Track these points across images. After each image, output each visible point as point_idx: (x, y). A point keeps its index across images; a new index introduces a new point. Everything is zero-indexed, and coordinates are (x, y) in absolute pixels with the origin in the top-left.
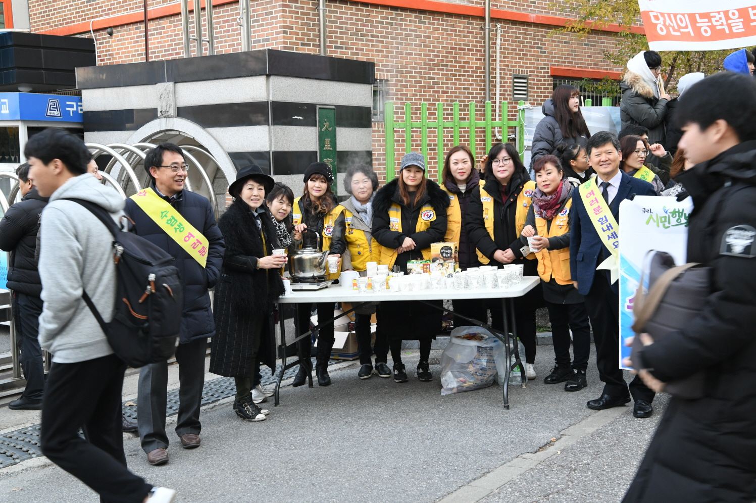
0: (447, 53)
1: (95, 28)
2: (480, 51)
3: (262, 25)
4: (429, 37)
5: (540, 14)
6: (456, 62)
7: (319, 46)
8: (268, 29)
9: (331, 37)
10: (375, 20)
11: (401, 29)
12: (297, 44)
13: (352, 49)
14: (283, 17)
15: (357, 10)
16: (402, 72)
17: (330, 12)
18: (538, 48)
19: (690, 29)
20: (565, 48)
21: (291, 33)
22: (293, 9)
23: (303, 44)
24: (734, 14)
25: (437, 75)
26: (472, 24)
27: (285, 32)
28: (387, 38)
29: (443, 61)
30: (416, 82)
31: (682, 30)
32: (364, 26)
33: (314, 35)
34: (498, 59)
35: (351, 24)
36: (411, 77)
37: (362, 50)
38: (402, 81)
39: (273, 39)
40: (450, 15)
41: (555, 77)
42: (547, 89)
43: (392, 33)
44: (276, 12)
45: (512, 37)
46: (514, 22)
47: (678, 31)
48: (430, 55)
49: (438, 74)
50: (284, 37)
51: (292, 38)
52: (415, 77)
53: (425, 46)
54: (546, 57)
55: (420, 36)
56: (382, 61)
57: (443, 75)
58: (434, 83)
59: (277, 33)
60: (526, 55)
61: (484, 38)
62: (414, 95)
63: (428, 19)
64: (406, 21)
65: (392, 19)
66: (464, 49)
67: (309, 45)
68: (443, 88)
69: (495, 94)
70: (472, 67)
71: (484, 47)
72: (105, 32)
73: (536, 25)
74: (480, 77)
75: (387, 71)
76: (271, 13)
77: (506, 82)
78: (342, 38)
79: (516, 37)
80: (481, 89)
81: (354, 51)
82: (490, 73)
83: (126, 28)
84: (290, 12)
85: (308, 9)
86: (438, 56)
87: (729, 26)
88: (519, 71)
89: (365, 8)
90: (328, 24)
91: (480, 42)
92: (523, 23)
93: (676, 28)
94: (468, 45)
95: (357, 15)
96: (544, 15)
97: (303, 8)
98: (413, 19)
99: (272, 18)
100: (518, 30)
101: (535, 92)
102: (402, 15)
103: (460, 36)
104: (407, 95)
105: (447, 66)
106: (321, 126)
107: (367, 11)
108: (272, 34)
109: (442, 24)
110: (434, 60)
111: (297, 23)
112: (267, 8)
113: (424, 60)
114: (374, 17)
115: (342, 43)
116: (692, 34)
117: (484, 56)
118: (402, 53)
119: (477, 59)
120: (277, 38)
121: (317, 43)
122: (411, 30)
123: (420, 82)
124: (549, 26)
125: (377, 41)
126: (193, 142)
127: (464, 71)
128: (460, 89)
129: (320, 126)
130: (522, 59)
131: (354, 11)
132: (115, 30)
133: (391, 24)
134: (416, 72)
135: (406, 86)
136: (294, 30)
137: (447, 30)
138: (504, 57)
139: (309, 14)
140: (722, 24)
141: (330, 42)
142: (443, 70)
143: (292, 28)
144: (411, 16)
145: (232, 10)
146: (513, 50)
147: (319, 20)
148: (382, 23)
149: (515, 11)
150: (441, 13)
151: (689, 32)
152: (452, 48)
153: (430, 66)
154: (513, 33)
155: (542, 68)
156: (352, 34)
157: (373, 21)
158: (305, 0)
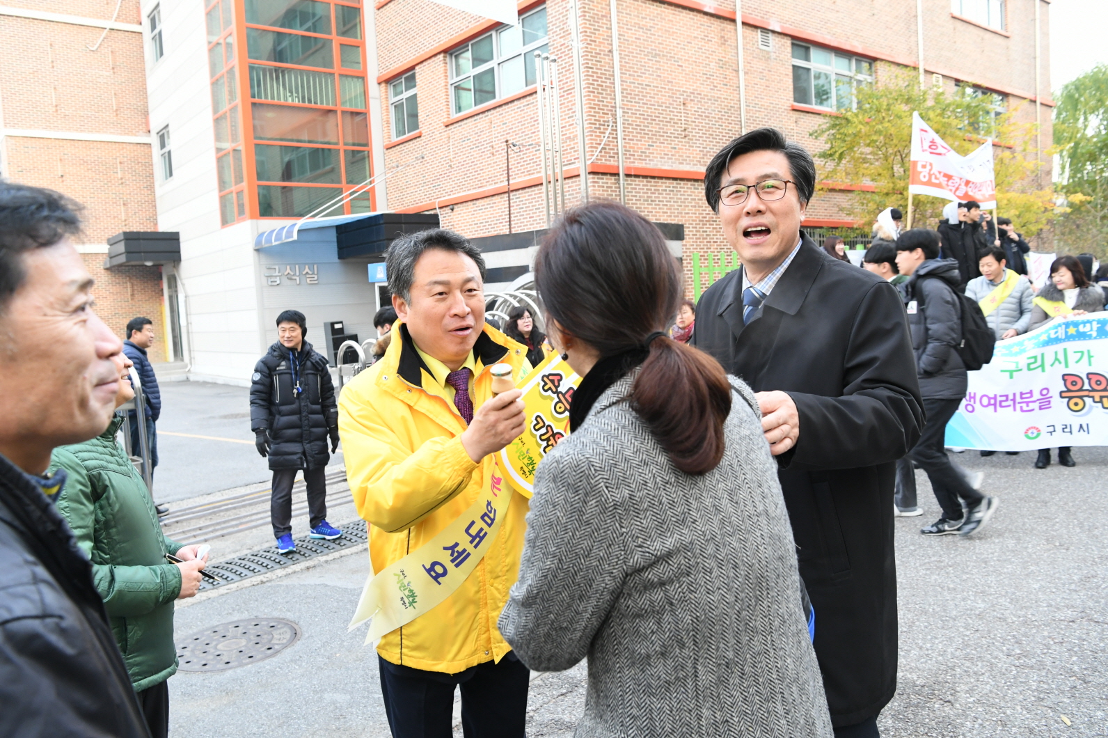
1: (440, 206)
3: (576, 197)
10: (660, 188)
11: (681, 195)
14: (593, 190)
15: (647, 182)
17: (628, 184)
22: (601, 184)
28: (671, 202)
32: (652, 193)
35: (644, 193)
43: (673, 198)
53: (699, 207)
55: (695, 199)
57: (713, 228)
58: (707, 235)
64: (685, 188)
65: (673, 187)
72: (447, 209)
78: (637, 204)
83: (464, 204)
84: (599, 186)
85: (611, 183)
89: (653, 180)
90: (626, 194)
95: (648, 185)
97: (607, 183)
102: (681, 183)
107: (654, 182)
111: (604, 195)
113: (699, 217)
114: (660, 186)
122: (689, 195)
125: (663, 205)
131: (645, 183)
132: (455, 207)
133: (673, 191)
139: (611, 187)
144: (688, 184)
147: (620, 191)
148: (666, 190)
156: (644, 201)
157: (658, 190)
158: (608, 177)
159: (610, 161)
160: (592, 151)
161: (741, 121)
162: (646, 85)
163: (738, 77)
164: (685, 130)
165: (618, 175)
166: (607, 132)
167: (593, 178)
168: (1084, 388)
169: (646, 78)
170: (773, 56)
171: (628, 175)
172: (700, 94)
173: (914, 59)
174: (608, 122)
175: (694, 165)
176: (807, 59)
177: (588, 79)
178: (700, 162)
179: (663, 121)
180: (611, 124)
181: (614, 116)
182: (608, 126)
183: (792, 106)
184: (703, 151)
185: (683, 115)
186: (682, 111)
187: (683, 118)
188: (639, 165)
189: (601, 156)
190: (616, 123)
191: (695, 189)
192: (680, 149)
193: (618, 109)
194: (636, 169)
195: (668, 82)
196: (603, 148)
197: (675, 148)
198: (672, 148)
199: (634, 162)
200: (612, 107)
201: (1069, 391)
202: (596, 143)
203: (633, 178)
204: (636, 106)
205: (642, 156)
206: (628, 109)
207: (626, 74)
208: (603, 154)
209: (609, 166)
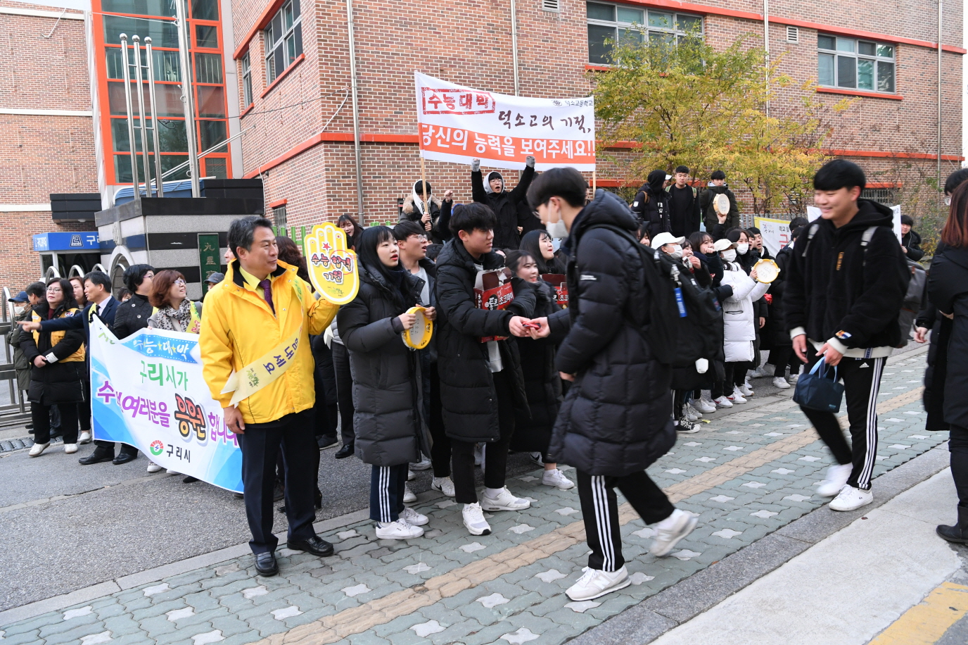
1: (262, 171)
3: (318, 165)
7: (356, 177)
8: (320, 168)
9: (370, 170)
10: (410, 154)
12: (340, 177)
13: (390, 177)
14: (326, 158)
15: (393, 148)
21: (332, 170)
22: (335, 152)
23: (343, 177)
24: (508, 141)
27: (327, 170)
32: (401, 159)
35: (388, 159)
37: (398, 178)
39: (322, 175)
47: (449, 143)
50: (327, 174)
51: (334, 173)
67: (350, 177)
76: (320, 156)
78: (380, 170)
81: (392, 179)
83: (274, 169)
84: (332, 154)
85: (347, 151)
89: (400, 147)
95: (394, 152)
97: (342, 151)
99: (320, 160)
106: (202, 248)
108: (322, 171)
111: (338, 162)
112: (318, 153)
114: (408, 152)
118: (438, 178)
131: (390, 149)
132: (269, 172)
136: (335, 168)
139: (348, 155)
143: (334, 166)
147: (355, 159)
156: (389, 167)
158: (345, 145)
159: (347, 129)
160: (326, 121)
162: (392, 54)
163: (512, 41)
165: (353, 142)
166: (343, 102)
167: (325, 147)
168: (187, 412)
171: (365, 143)
172: (463, 60)
173: (759, 12)
174: (344, 91)
176: (612, 18)
180: (347, 94)
181: (350, 85)
182: (344, 95)
183: (587, 66)
188: (382, 132)
189: (334, 125)
190: (351, 92)
193: (353, 79)
194: (376, 136)
195: (422, 49)
196: (335, 118)
199: (375, 130)
200: (347, 77)
201: (180, 412)
202: (329, 113)
203: (375, 146)
204: (380, 75)
205: (387, 123)
206: (368, 78)
207: (368, 44)
208: (338, 123)
209: (344, 135)
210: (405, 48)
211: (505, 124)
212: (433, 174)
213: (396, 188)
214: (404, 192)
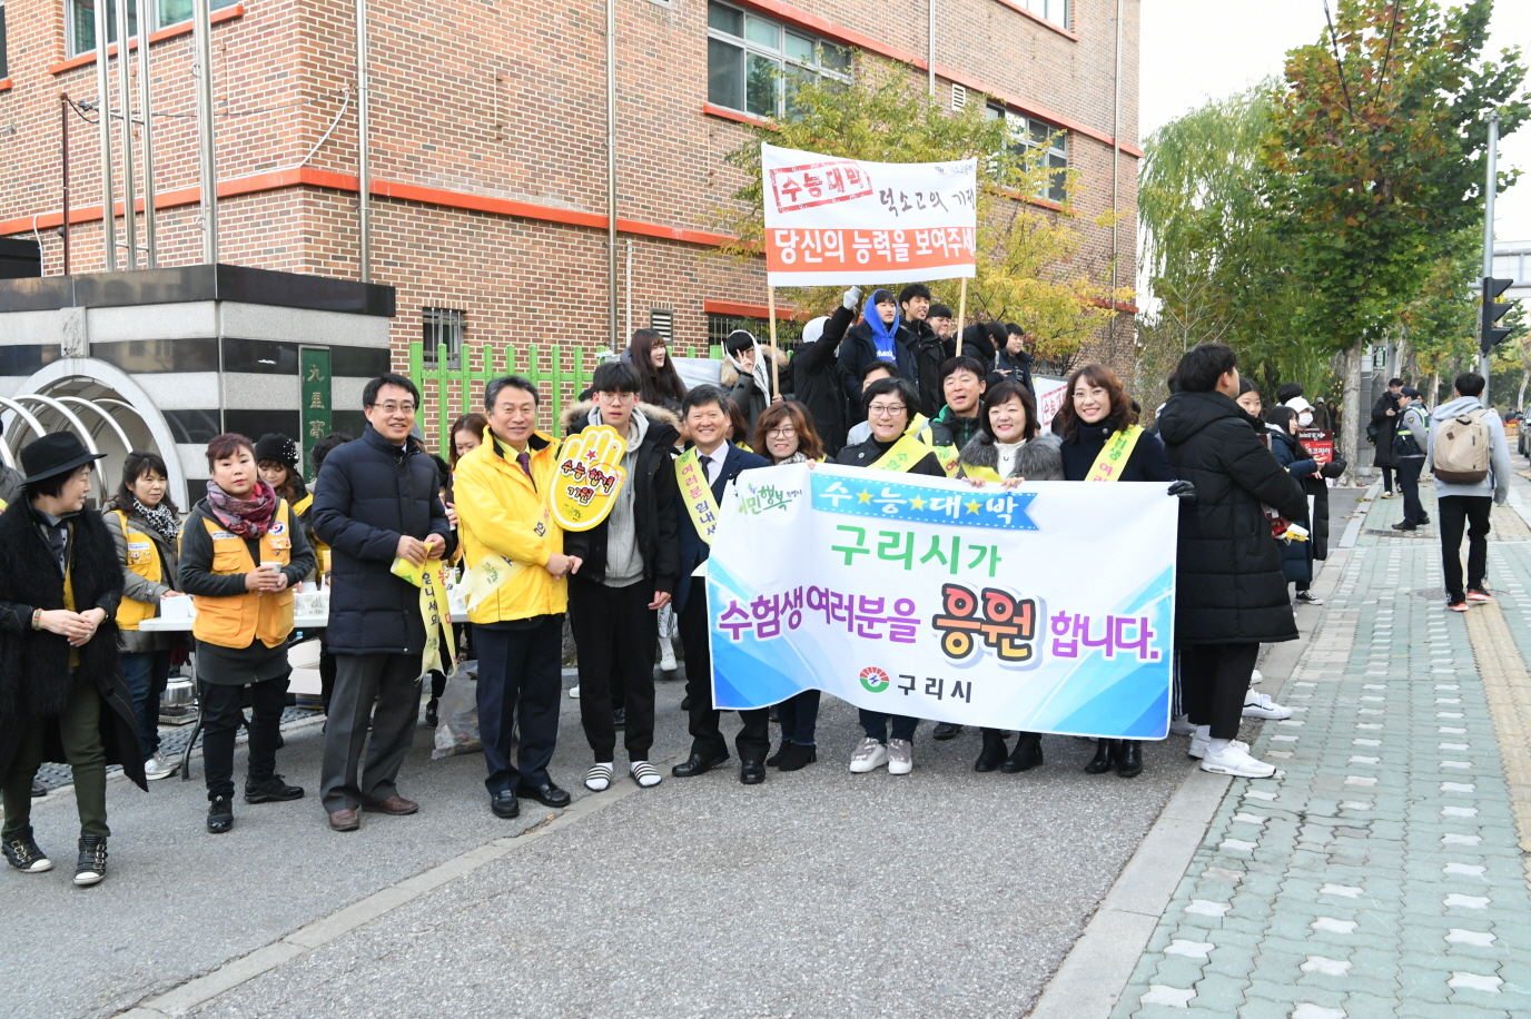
0: (554, 275)
1: (42, 226)
2: (603, 275)
3: (276, 229)
4: (528, 254)
5: (688, 230)
6: (567, 289)
7: (360, 260)
8: (283, 235)
9: (380, 249)
10: (445, 227)
11: (486, 241)
12: (326, 257)
13: (412, 266)
14: (305, 218)
15: (418, 212)
16: (487, 300)
17: (376, 213)
18: (686, 274)
19: (841, 253)
20: (725, 277)
21: (316, 241)
22: (321, 208)
23: (334, 258)
24: (899, 236)
25: (539, 305)
26: (591, 238)
27: (307, 239)
28: (465, 252)
29: (548, 287)
30: (507, 314)
31: (827, 254)
32: (430, 234)
33: (352, 246)
34: (629, 287)
35: (410, 232)
36: (500, 307)
37: (427, 268)
38: (486, 313)
39: (290, 249)
40: (558, 224)
41: (710, 314)
42: (701, 330)
43: (471, 246)
44: (295, 211)
45: (649, 258)
46: (652, 239)
47: (821, 255)
48: (529, 279)
49: (541, 305)
50: (306, 247)
51: (318, 248)
52: (507, 308)
53: (521, 265)
54: (697, 286)
55: (514, 252)
56: (457, 284)
57: (547, 306)
58: (534, 317)
59: (296, 241)
60: (670, 283)
61: (608, 258)
62: (505, 333)
63: (525, 230)
64: (493, 230)
65: (471, 226)
66: (579, 272)
67: (345, 259)
68: (548, 324)
69: (625, 335)
70: (591, 297)
71: (608, 270)
72: (55, 232)
73: (684, 243)
74: (603, 310)
75: (464, 298)
76: (288, 212)
77: (641, 319)
78: (396, 250)
79: (655, 258)
80: (604, 328)
81: (415, 269)
82: (616, 306)
83: (85, 227)
84: (316, 212)
85: (345, 208)
86: (541, 280)
87: (892, 250)
88: (660, 304)
89: (430, 211)
90: (374, 230)
91: (603, 263)
92: (664, 240)
93: (819, 250)
94: (586, 267)
95: (419, 219)
96: (694, 230)
97: (336, 207)
98: (503, 227)
99: (289, 220)
100: (658, 249)
101: (682, 334)
102: (487, 222)
103: (573, 253)
104: (494, 332)
105: (554, 294)
106: (306, 374)
107: (433, 214)
108: (290, 242)
109: (544, 236)
110: (534, 285)
111: (327, 228)
112: (282, 206)
113: (521, 284)
114: (445, 223)
115: (395, 257)
116: (842, 260)
117: (608, 281)
118: (486, 274)
119: (597, 286)
120: (296, 248)
121: (357, 256)
122: (500, 243)
123: (515, 315)
124: (702, 246)
125: (449, 257)
126: (112, 393)
127: (580, 302)
128: (573, 326)
129: (303, 374)
130: (665, 288)
131: (414, 214)
132: (70, 230)
133: (472, 233)
134: (507, 301)
135: (493, 320)
136: (322, 237)
137: (554, 245)
138: (638, 285)
139: (344, 216)
140: (885, 249)
141: (377, 255)
142: (548, 299)
143: (319, 234)
144: (500, 224)
145: (234, 206)
146: (650, 275)
147: (360, 225)
148: (457, 231)
149: (653, 223)
150: (545, 222)
151: (838, 257)
152: (561, 270)
153: (528, 292)
154: (649, 252)
155: (692, 302)
156: (410, 246)
157: (442, 229)
158: (339, 196)
159: (343, 167)
160: (307, 146)
161: (607, 123)
162: (423, 37)
163: (607, 46)
164: (499, 127)
165: (356, 193)
166: (339, 114)
167: (305, 195)
168: (975, 616)
169: (423, 23)
170: (674, 17)
171: (377, 197)
172: (533, 67)
173: (921, 55)
174: (342, 94)
175: (513, 190)
176: (738, 32)
177: (304, 11)
178: (526, 186)
179: (455, 107)
180: (347, 99)
181: (354, 85)
182: (342, 102)
183: (705, 107)
184: (534, 168)
185: (495, 99)
186: (495, 92)
187: (496, 106)
188: (403, 180)
189: (323, 156)
190: (357, 98)
191: (514, 233)
192: (486, 159)
193: (361, 74)
194: (393, 186)
195: (468, 36)
196: (324, 142)
197: (479, 158)
198: (470, 156)
199: (394, 175)
200: (350, 67)
201: (949, 616)
202: (314, 132)
203: (390, 204)
204: (402, 73)
205: (410, 165)
206: (382, 75)
207: (383, 11)
208: (328, 152)
209: (340, 176)
210: (442, 29)
211: (891, 209)
212: (480, 267)
213: (420, 287)
214: (434, 295)
